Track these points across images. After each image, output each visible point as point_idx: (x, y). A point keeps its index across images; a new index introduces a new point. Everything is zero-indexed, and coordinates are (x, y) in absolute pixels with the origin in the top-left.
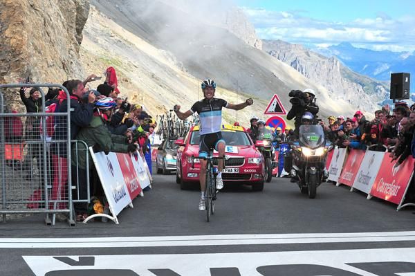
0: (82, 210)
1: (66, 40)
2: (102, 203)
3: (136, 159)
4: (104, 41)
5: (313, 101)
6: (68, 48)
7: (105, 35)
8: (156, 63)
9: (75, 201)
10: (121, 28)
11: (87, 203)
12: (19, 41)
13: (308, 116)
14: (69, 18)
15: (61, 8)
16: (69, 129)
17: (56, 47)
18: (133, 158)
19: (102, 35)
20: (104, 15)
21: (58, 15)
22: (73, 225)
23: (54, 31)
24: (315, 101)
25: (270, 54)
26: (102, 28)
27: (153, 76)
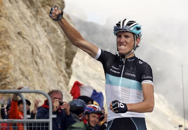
1: (55, 72)
6: (57, 80)
12: (5, 64)
14: (58, 51)
15: (50, 41)
17: (45, 77)
21: (47, 47)
23: (43, 63)
26: (94, 72)
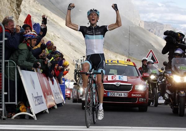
0: (11, 110)
2: (26, 105)
3: (53, 83)
4: (38, 20)
5: (183, 40)
7: (38, 16)
8: (73, 36)
9: (7, 103)
10: (49, 11)
11: (15, 104)
13: (179, 52)
16: (4, 52)
18: (50, 82)
19: (36, 16)
20: (38, 3)
22: (4, 119)
24: (185, 40)
25: (149, 31)
27: (70, 45)
